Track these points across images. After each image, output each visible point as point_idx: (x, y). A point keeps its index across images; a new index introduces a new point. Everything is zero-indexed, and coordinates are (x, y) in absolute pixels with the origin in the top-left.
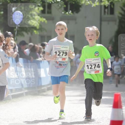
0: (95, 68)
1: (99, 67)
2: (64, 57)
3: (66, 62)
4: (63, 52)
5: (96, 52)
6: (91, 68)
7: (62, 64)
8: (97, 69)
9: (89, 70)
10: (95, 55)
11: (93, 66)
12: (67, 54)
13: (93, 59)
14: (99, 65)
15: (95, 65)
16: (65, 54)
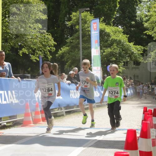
0: (114, 94)
1: (118, 94)
2: (86, 84)
3: (89, 88)
4: (85, 82)
5: (117, 83)
6: (112, 94)
7: (85, 90)
8: (116, 95)
9: (111, 95)
10: (116, 85)
11: (114, 93)
12: (88, 83)
13: (114, 88)
14: (118, 92)
15: (115, 92)
16: (87, 82)
